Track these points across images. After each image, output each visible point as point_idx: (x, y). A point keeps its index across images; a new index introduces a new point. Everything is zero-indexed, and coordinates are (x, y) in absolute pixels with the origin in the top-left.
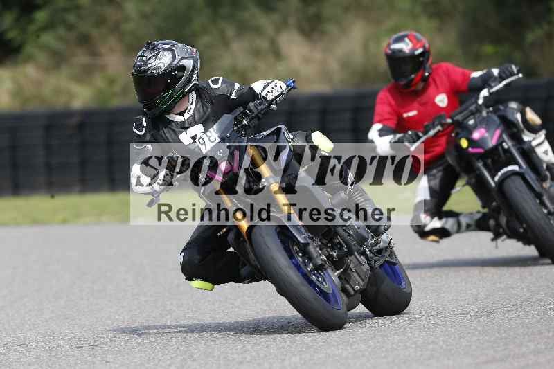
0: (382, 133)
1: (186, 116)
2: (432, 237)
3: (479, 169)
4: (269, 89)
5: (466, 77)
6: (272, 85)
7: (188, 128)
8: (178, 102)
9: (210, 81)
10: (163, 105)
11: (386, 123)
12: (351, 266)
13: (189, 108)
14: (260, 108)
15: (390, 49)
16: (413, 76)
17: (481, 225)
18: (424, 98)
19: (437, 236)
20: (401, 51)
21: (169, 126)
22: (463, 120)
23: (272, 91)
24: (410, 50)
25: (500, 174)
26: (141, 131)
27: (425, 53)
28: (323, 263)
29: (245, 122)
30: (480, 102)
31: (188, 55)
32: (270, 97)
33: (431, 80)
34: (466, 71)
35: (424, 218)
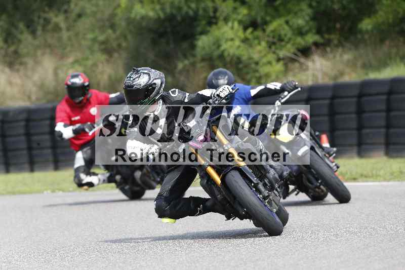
15: (70, 82)
23: (223, 91)
24: (81, 83)
34: (107, 93)
35: (83, 176)
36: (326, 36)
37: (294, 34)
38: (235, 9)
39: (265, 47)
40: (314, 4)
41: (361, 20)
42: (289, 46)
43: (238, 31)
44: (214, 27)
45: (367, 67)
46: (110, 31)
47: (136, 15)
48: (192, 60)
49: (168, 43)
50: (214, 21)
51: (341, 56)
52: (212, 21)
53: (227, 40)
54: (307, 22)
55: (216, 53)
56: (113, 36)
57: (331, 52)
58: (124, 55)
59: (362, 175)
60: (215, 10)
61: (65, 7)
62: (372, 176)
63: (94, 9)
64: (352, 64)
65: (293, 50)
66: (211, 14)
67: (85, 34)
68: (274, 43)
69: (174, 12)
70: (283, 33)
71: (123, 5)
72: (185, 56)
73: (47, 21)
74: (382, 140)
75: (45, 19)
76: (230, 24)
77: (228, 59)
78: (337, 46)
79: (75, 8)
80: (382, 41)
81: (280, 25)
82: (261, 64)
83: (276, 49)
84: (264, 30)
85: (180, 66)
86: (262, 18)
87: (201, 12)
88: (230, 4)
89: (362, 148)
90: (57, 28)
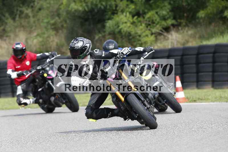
23: (125, 50)
35: (22, 99)
36: (179, 21)
37: (161, 19)
38: (127, 5)
39: (144, 27)
40: (172, 2)
41: (198, 12)
42: (158, 26)
43: (129, 18)
44: (116, 15)
45: (202, 37)
46: (57, 18)
47: (72, 9)
48: (103, 34)
49: (90, 25)
50: (116, 12)
51: (187, 32)
52: (114, 12)
53: (123, 23)
54: (168, 13)
55: (117, 30)
56: (59, 21)
57: (182, 29)
58: (65, 31)
59: (199, 99)
60: (116, 6)
61: (32, 4)
62: (205, 100)
63: (48, 5)
64: (193, 36)
65: (160, 28)
66: (114, 8)
67: (43, 20)
68: (149, 25)
69: (94, 7)
70: (154, 19)
71: (64, 3)
72: (99, 32)
73: (22, 12)
74: (210, 79)
75: (20, 11)
76: (124, 14)
77: (124, 34)
78: (185, 26)
79: (37, 5)
80: (210, 23)
81: (153, 15)
82: (142, 36)
83: (150, 28)
84: (144, 18)
85: (97, 37)
86: (143, 11)
87: (108, 7)
88: (125, 2)
89: (199, 83)
90: (27, 16)
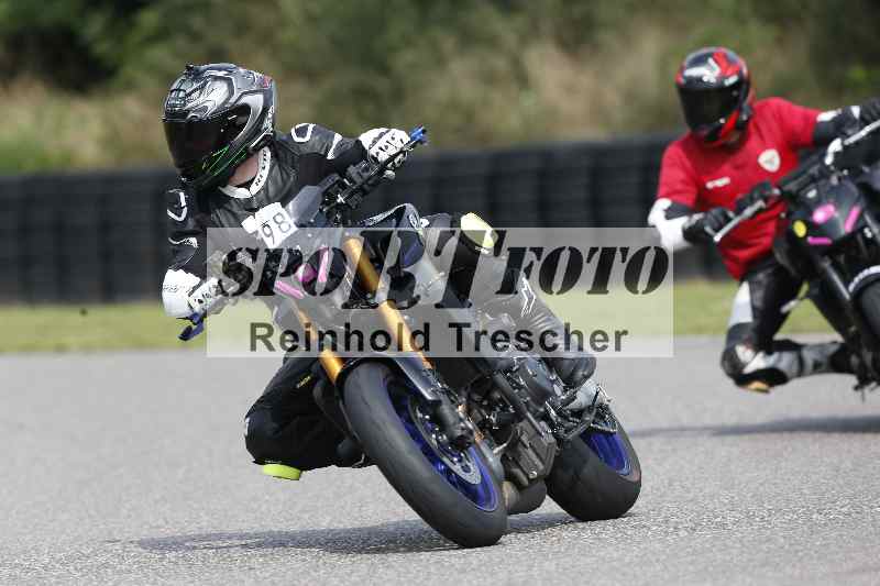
0: (670, 214)
1: (255, 189)
2: (757, 385)
3: (824, 271)
4: (382, 143)
5: (810, 121)
6: (387, 137)
7: (257, 210)
8: (238, 165)
9: (293, 131)
10: (214, 170)
11: (675, 197)
12: (524, 438)
13: (258, 177)
14: (366, 175)
15: (685, 77)
16: (722, 121)
17: (837, 362)
18: (740, 158)
19: (764, 382)
20: (700, 79)
21: (226, 205)
22: (799, 191)
23: (387, 147)
24: (717, 78)
25: (857, 280)
26: (180, 216)
27: (743, 84)
28: (464, 433)
29: (340, 199)
30: (829, 160)
31: (255, 88)
32: (383, 157)
33: (751, 126)
34: (810, 111)
35: (744, 354)
